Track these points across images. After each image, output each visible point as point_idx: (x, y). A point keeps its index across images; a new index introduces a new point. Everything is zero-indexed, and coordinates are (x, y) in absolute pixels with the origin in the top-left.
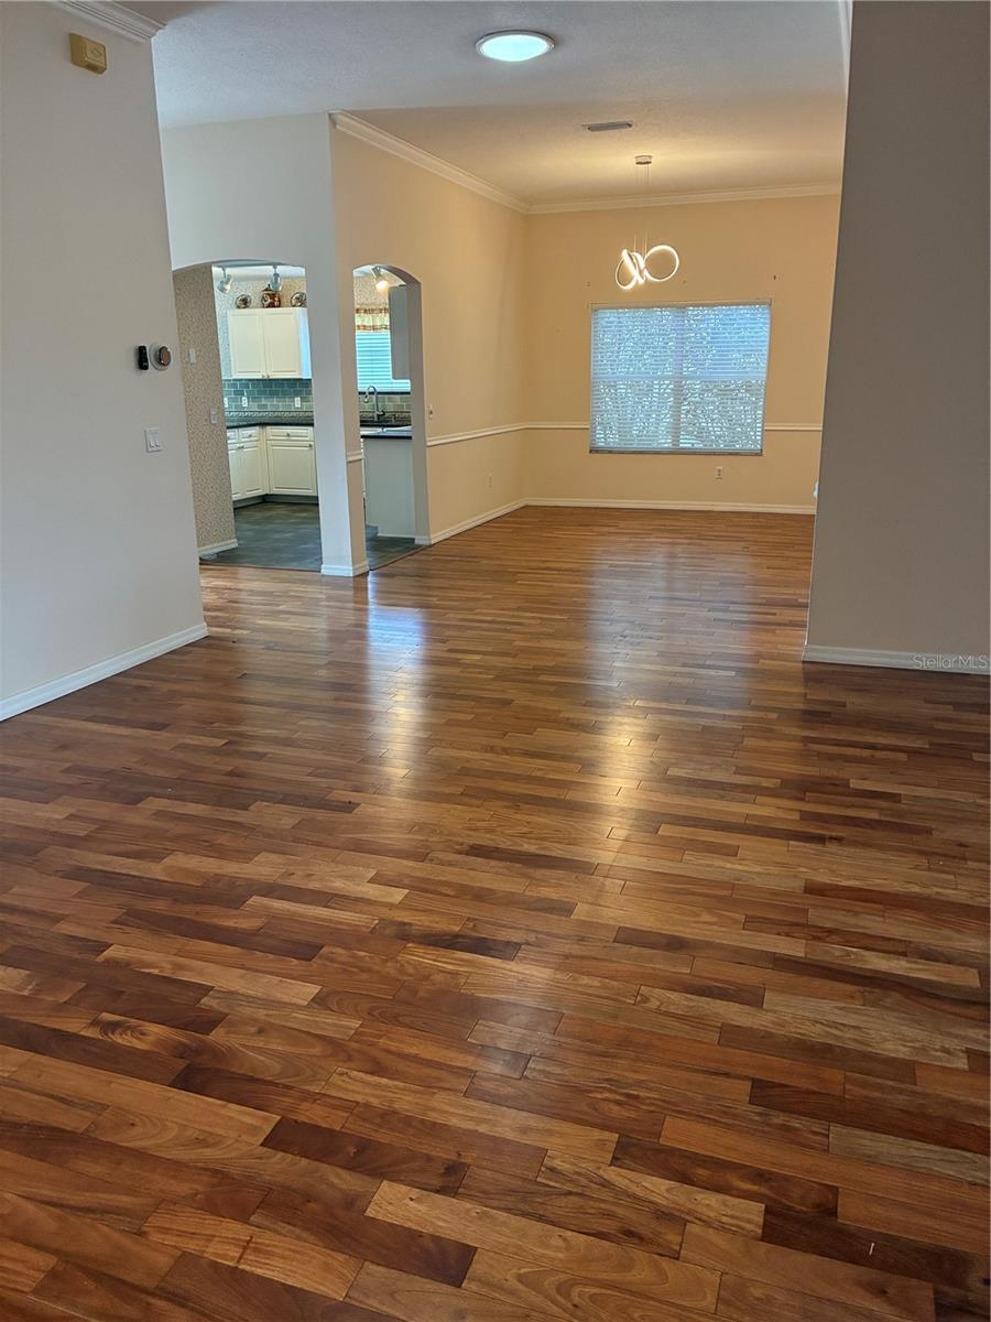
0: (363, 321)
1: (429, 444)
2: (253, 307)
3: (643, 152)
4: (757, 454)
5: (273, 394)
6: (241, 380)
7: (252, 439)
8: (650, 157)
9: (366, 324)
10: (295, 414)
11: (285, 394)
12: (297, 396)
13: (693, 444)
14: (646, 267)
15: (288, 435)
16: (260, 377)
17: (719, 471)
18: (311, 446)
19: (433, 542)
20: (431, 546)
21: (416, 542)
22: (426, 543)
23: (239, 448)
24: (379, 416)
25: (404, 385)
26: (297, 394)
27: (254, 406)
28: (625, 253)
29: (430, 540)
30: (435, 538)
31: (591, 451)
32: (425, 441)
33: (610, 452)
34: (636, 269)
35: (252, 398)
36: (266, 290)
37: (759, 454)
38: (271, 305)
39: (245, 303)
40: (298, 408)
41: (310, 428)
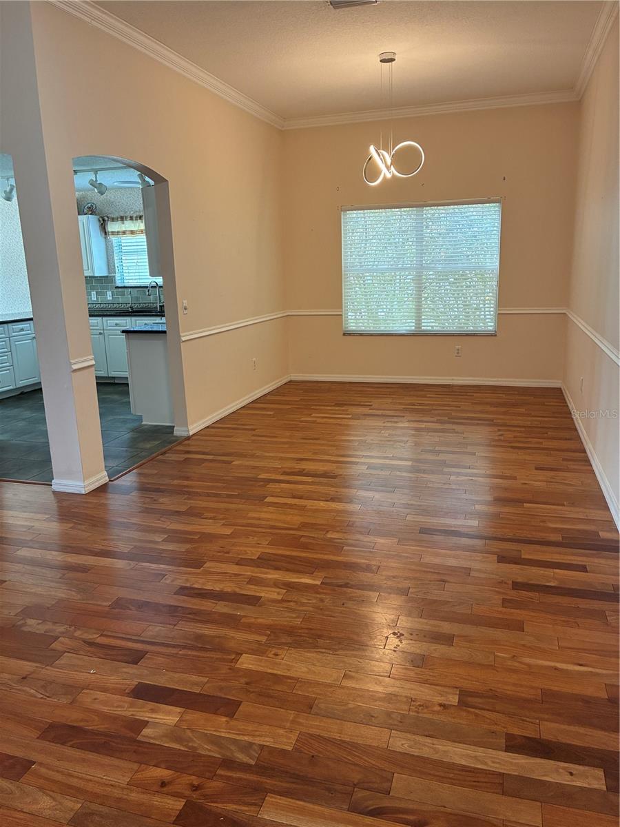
1: (183, 339)
3: (388, 47)
4: (492, 335)
8: (394, 53)
12: (93, 290)
13: (432, 327)
14: (391, 164)
17: (458, 349)
18: (101, 334)
19: (191, 433)
20: (189, 438)
21: (176, 433)
22: (185, 434)
25: (160, 280)
28: (372, 149)
29: (188, 431)
30: (193, 429)
31: (344, 334)
32: (180, 336)
33: (361, 335)
34: (384, 164)
37: (493, 335)
40: (94, 301)
41: (100, 319)
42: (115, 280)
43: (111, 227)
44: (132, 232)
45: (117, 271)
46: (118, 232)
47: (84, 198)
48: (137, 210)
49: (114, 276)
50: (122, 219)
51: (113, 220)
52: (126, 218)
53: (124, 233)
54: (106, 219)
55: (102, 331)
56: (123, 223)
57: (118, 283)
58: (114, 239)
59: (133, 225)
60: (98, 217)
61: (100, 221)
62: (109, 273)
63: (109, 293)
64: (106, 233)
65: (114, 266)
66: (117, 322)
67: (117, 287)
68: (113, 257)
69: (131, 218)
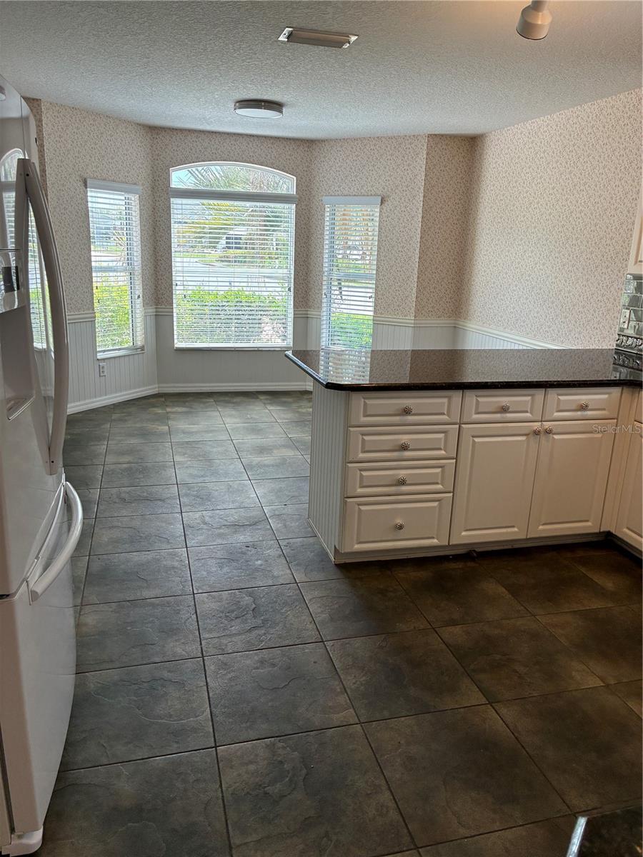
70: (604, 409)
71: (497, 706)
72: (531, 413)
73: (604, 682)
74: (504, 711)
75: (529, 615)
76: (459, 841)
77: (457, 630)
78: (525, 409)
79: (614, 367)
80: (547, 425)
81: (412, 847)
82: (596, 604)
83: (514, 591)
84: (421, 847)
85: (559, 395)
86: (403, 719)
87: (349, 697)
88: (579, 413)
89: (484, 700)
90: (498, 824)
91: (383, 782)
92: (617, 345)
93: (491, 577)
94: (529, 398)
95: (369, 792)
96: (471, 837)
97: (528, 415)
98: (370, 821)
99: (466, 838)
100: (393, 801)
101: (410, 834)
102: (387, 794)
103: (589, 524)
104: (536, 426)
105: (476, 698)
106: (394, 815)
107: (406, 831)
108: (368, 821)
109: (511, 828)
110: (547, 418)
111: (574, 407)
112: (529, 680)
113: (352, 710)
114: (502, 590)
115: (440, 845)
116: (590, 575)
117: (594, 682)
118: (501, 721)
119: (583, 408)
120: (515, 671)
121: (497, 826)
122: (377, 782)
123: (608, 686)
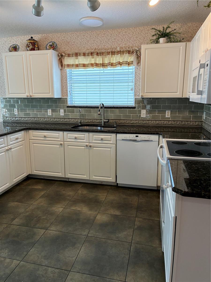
0: (95, 60)
2: (21, 51)
5: (33, 107)
6: (14, 98)
7: (18, 140)
9: (97, 62)
10: (48, 119)
11: (41, 107)
12: (49, 108)
15: (45, 137)
16: (25, 97)
18: (61, 144)
23: (8, 150)
24: (105, 122)
26: (49, 107)
27: (22, 115)
35: (20, 109)
36: (29, 40)
38: (33, 49)
39: (15, 49)
40: (50, 116)
41: (61, 133)
42: (67, 101)
43: (67, 61)
44: (84, 66)
45: (69, 95)
46: (73, 65)
47: (46, 39)
48: (89, 48)
49: (66, 99)
50: (77, 55)
51: (69, 55)
52: (80, 54)
53: (77, 66)
54: (64, 54)
55: (62, 142)
56: (77, 59)
57: (69, 104)
58: (68, 70)
59: (85, 60)
60: (58, 53)
61: (58, 55)
62: (62, 95)
63: (62, 111)
64: (62, 65)
65: (67, 90)
66: (76, 135)
67: (68, 107)
68: (67, 85)
69: (84, 54)
70: (21, 138)
71: (49, 229)
72: (5, 144)
73: (63, 208)
74: (52, 229)
75: (31, 205)
76: (76, 261)
77: (17, 220)
78: (3, 143)
79: (4, 127)
80: (9, 147)
81: (69, 272)
82: (42, 193)
83: (20, 201)
84: (71, 270)
85: (10, 136)
86: (31, 250)
87: (9, 258)
88: (16, 141)
89: (45, 230)
90: (78, 250)
91: (46, 267)
92: (3, 120)
93: (9, 202)
94: (3, 139)
95: (45, 272)
96: (77, 258)
97: (4, 145)
98: (53, 277)
99: (76, 259)
100: (53, 268)
101: (65, 270)
102: (50, 268)
103: (25, 174)
104: (7, 148)
105: (42, 231)
106: (57, 271)
107: (63, 271)
108: (53, 278)
109: (81, 248)
110: (9, 145)
111: (15, 139)
112: (49, 218)
113: (14, 261)
114: (16, 203)
115: (74, 265)
116: (33, 187)
117: (61, 209)
118: (54, 231)
119: (17, 139)
120: (43, 219)
121: (78, 251)
122: (44, 269)
123: (64, 208)
